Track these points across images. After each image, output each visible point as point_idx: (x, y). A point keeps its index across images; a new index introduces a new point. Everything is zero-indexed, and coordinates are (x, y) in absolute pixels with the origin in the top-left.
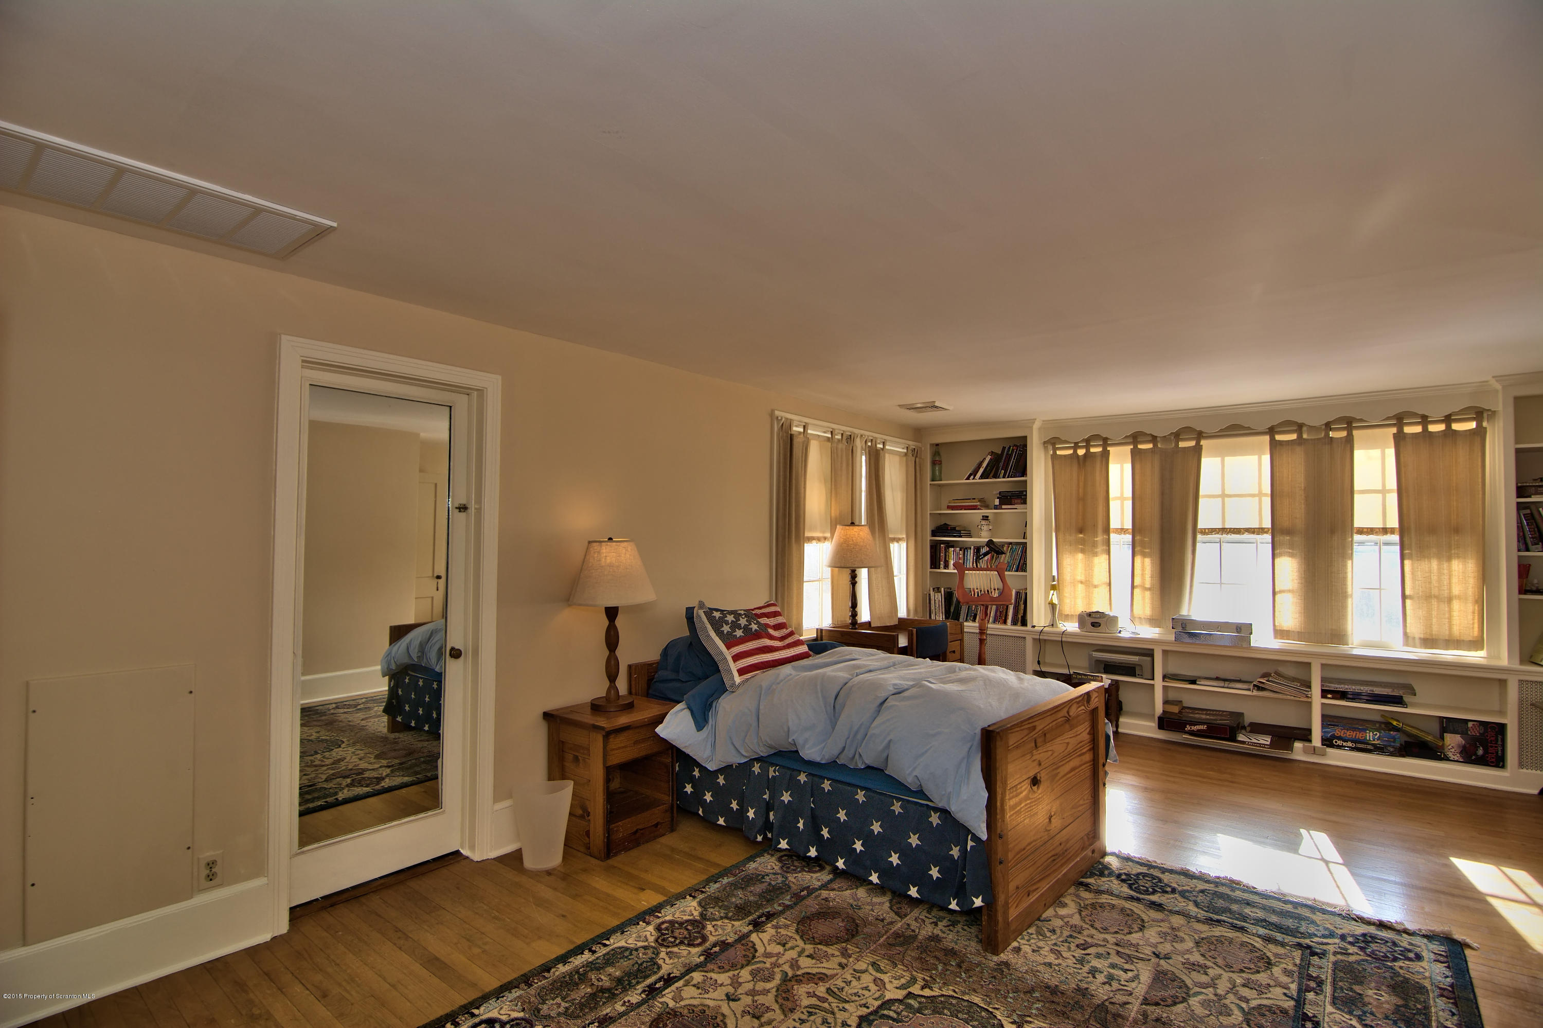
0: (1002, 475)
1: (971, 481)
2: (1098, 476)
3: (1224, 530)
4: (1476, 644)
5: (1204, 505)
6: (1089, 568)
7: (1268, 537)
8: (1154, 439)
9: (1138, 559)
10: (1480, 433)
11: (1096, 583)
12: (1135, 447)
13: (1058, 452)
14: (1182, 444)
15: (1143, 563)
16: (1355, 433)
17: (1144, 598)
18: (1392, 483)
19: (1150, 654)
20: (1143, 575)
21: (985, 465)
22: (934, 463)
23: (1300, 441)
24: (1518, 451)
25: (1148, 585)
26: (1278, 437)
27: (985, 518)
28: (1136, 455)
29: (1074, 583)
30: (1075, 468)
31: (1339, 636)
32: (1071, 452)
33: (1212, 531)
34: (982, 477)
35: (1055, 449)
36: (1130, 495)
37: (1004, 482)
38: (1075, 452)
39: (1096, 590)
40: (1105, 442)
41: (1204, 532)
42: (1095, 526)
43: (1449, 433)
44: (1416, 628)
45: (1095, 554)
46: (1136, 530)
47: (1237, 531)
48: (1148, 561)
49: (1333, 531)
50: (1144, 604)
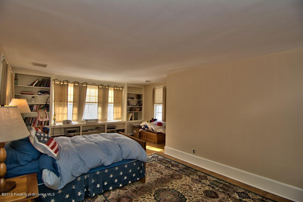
0: (42, 86)
1: (31, 86)
2: (66, 90)
3: (89, 102)
4: (120, 119)
5: (87, 98)
6: (63, 110)
7: (97, 104)
8: (78, 83)
9: (74, 108)
10: (122, 90)
11: (64, 113)
12: (74, 84)
13: (56, 83)
14: (84, 85)
15: (75, 109)
16: (109, 88)
17: (75, 116)
18: (113, 96)
19: (79, 127)
20: (75, 111)
21: (36, 83)
22: (15, 79)
23: (102, 88)
24: (128, 93)
25: (76, 113)
26: (99, 87)
27: (33, 97)
28: (74, 86)
29: (59, 114)
30: (60, 87)
31: (106, 120)
32: (59, 83)
33: (88, 102)
34: (35, 86)
35: (55, 82)
36: (73, 94)
37: (42, 88)
38: (60, 83)
39: (64, 115)
40: (68, 82)
41: (87, 103)
42: (65, 101)
43: (119, 89)
44: (115, 118)
45: (65, 107)
46: (74, 102)
47: (92, 103)
48: (76, 108)
49: (106, 103)
50: (75, 117)
